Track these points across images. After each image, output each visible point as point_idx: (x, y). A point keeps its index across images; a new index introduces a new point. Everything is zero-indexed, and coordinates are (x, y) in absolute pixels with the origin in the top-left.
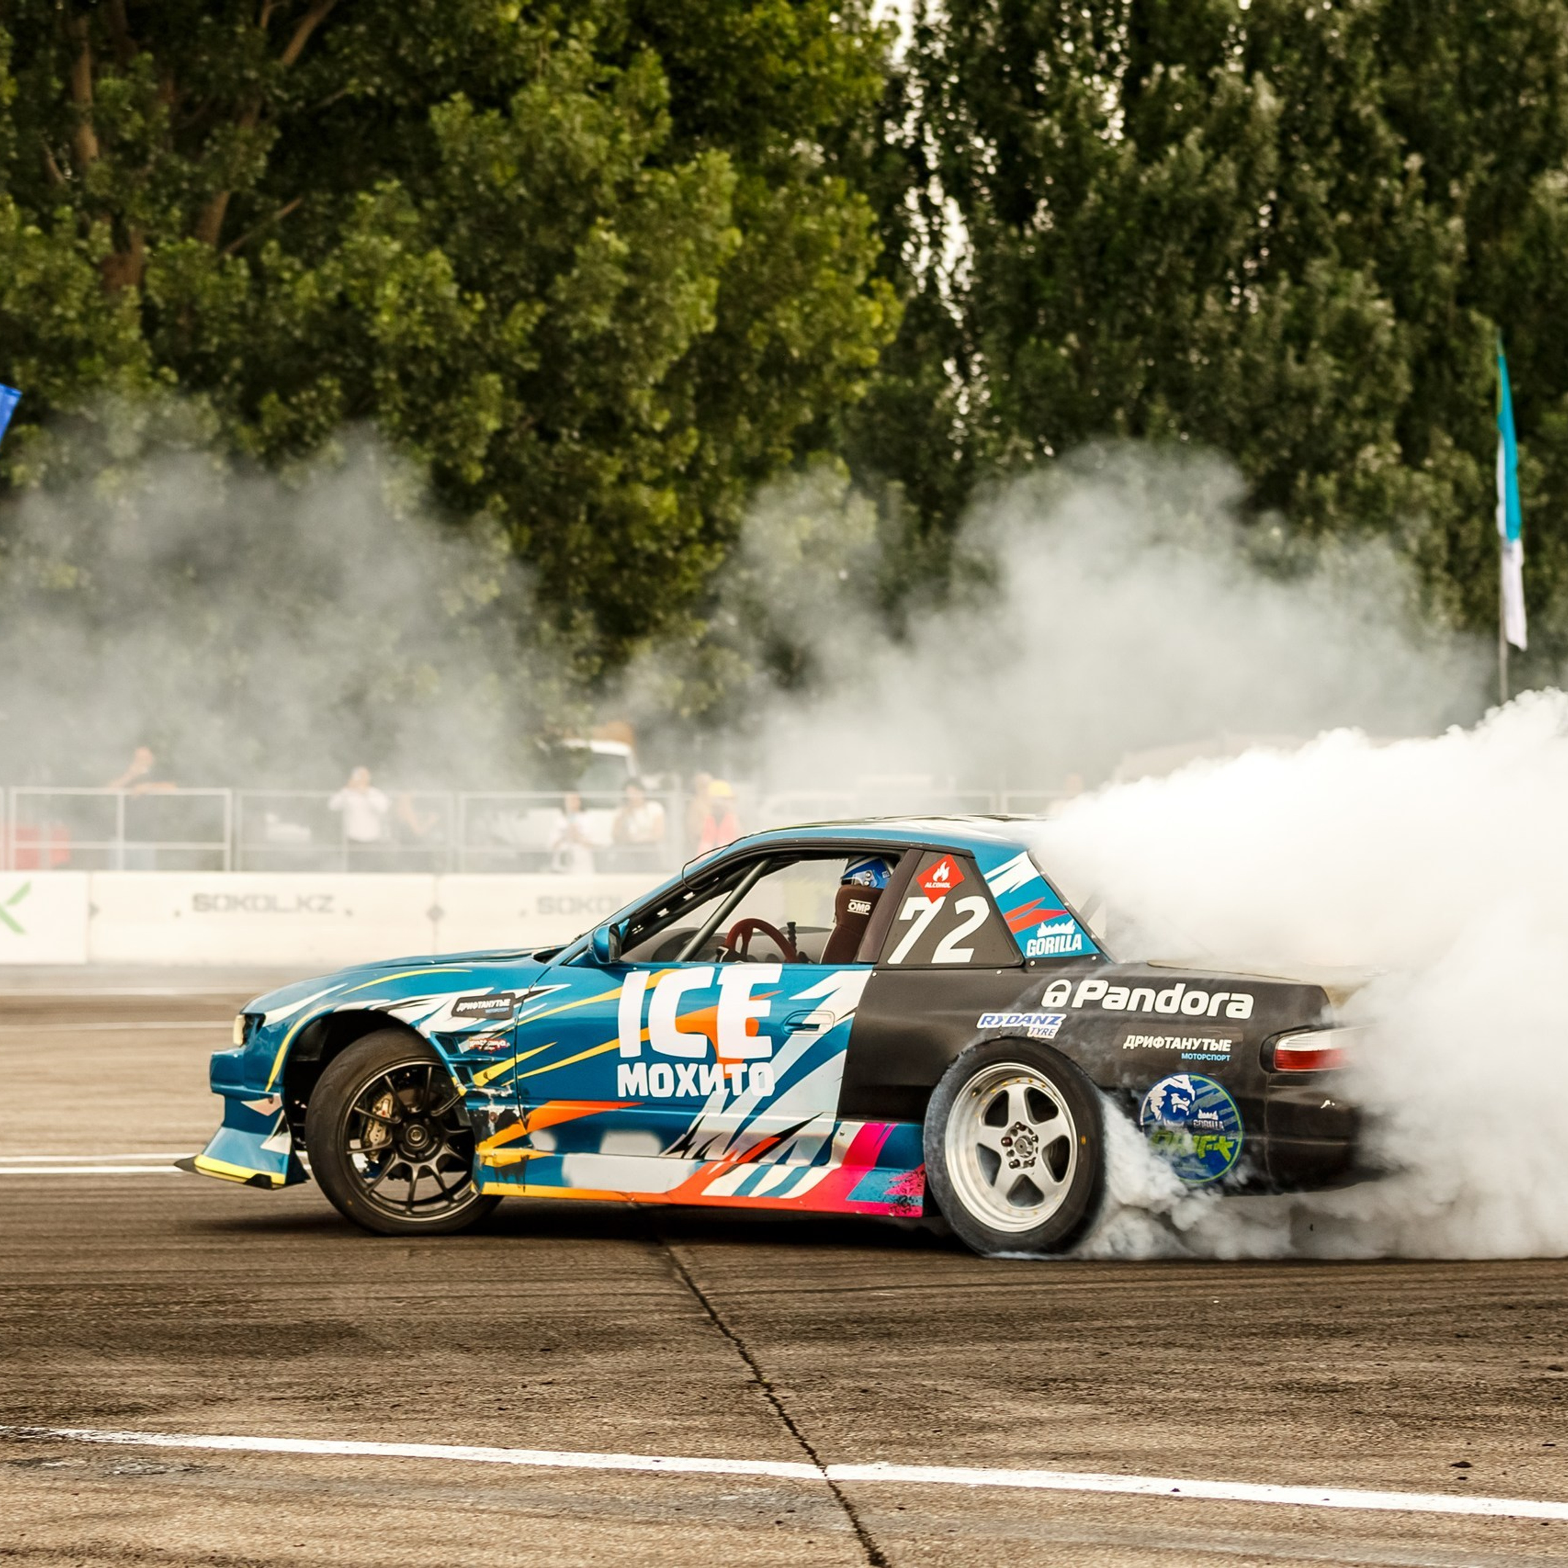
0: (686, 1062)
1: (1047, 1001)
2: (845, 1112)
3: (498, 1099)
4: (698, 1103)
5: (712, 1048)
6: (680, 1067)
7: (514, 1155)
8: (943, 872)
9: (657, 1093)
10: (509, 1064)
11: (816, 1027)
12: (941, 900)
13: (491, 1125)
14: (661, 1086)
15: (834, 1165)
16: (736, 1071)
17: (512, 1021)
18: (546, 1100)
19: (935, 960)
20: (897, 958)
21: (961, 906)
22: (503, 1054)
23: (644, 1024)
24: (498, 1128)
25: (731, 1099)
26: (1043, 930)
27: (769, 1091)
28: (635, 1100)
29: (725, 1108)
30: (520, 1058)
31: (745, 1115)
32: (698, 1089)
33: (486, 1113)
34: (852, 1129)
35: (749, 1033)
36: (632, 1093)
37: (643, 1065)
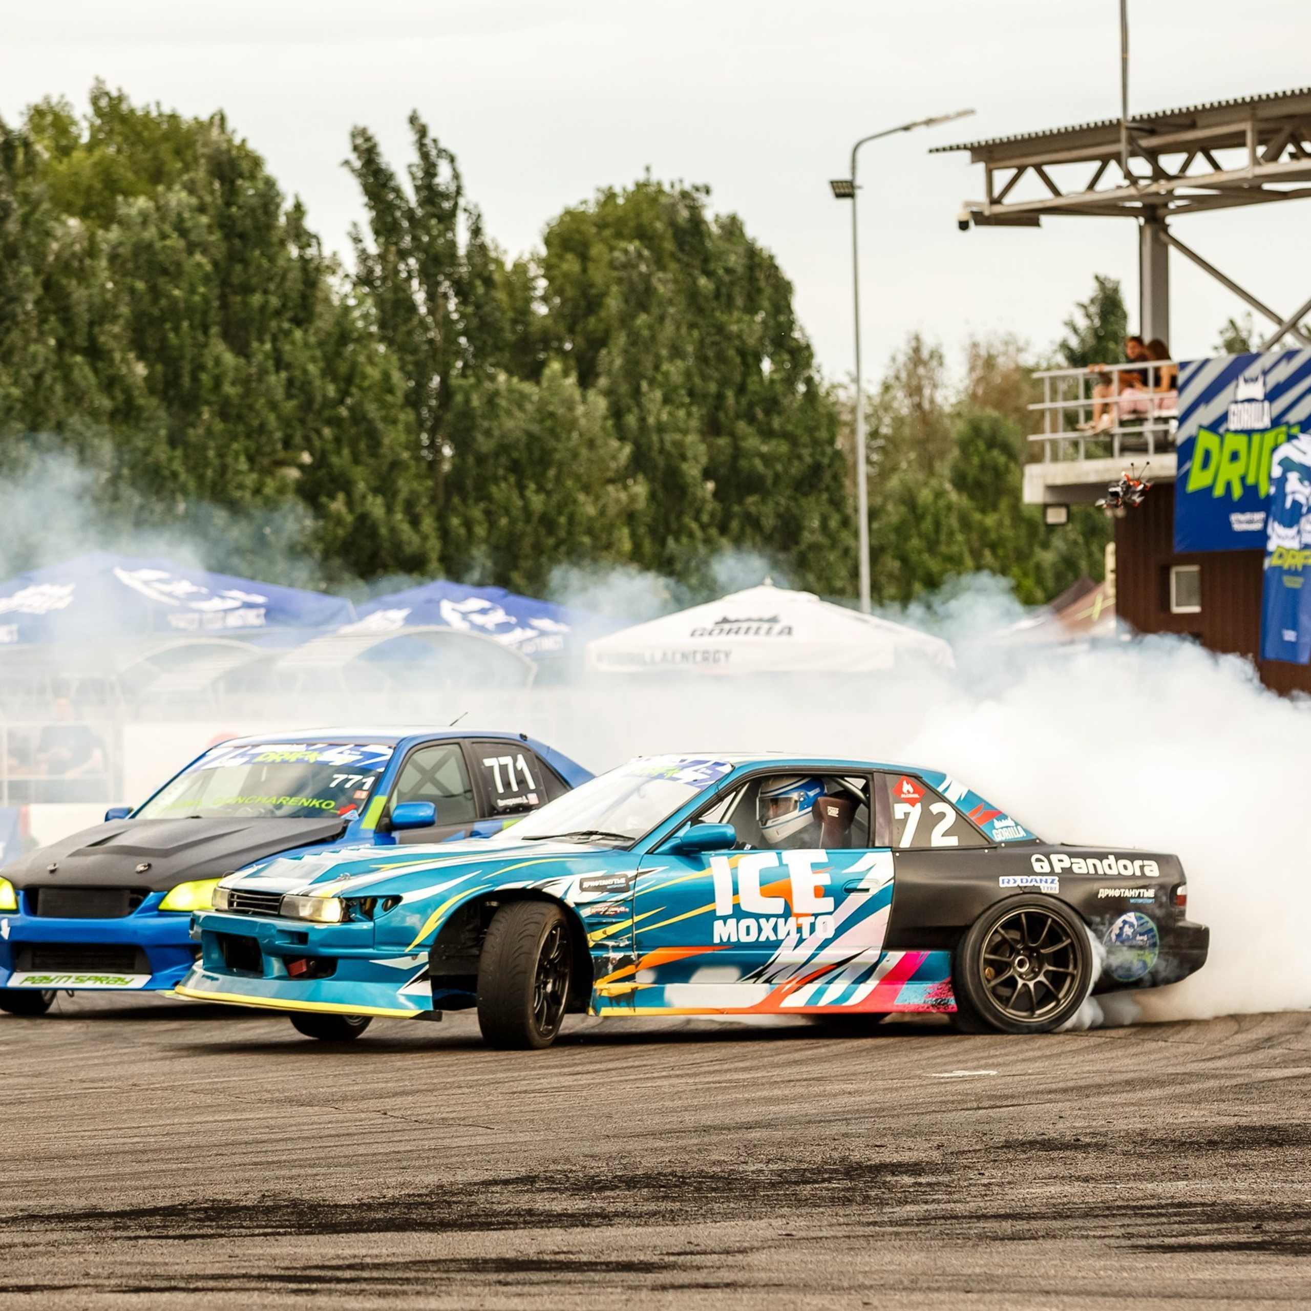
0: (768, 917)
1: (1037, 868)
2: (890, 944)
3: (616, 948)
4: (776, 945)
5: (788, 907)
6: (763, 921)
7: (624, 987)
8: (909, 787)
9: (744, 939)
10: (628, 923)
11: (867, 890)
12: (919, 805)
13: (610, 967)
14: (748, 934)
16: (806, 922)
17: (631, 893)
18: (656, 947)
19: (933, 845)
20: (904, 843)
21: (934, 809)
22: (622, 916)
23: (736, 892)
24: (615, 969)
25: (801, 941)
26: (998, 824)
27: (830, 934)
28: (727, 945)
29: (796, 947)
30: (637, 919)
31: (810, 952)
32: (776, 936)
33: (608, 959)
34: (895, 957)
35: (817, 896)
36: (725, 940)
37: (734, 920)
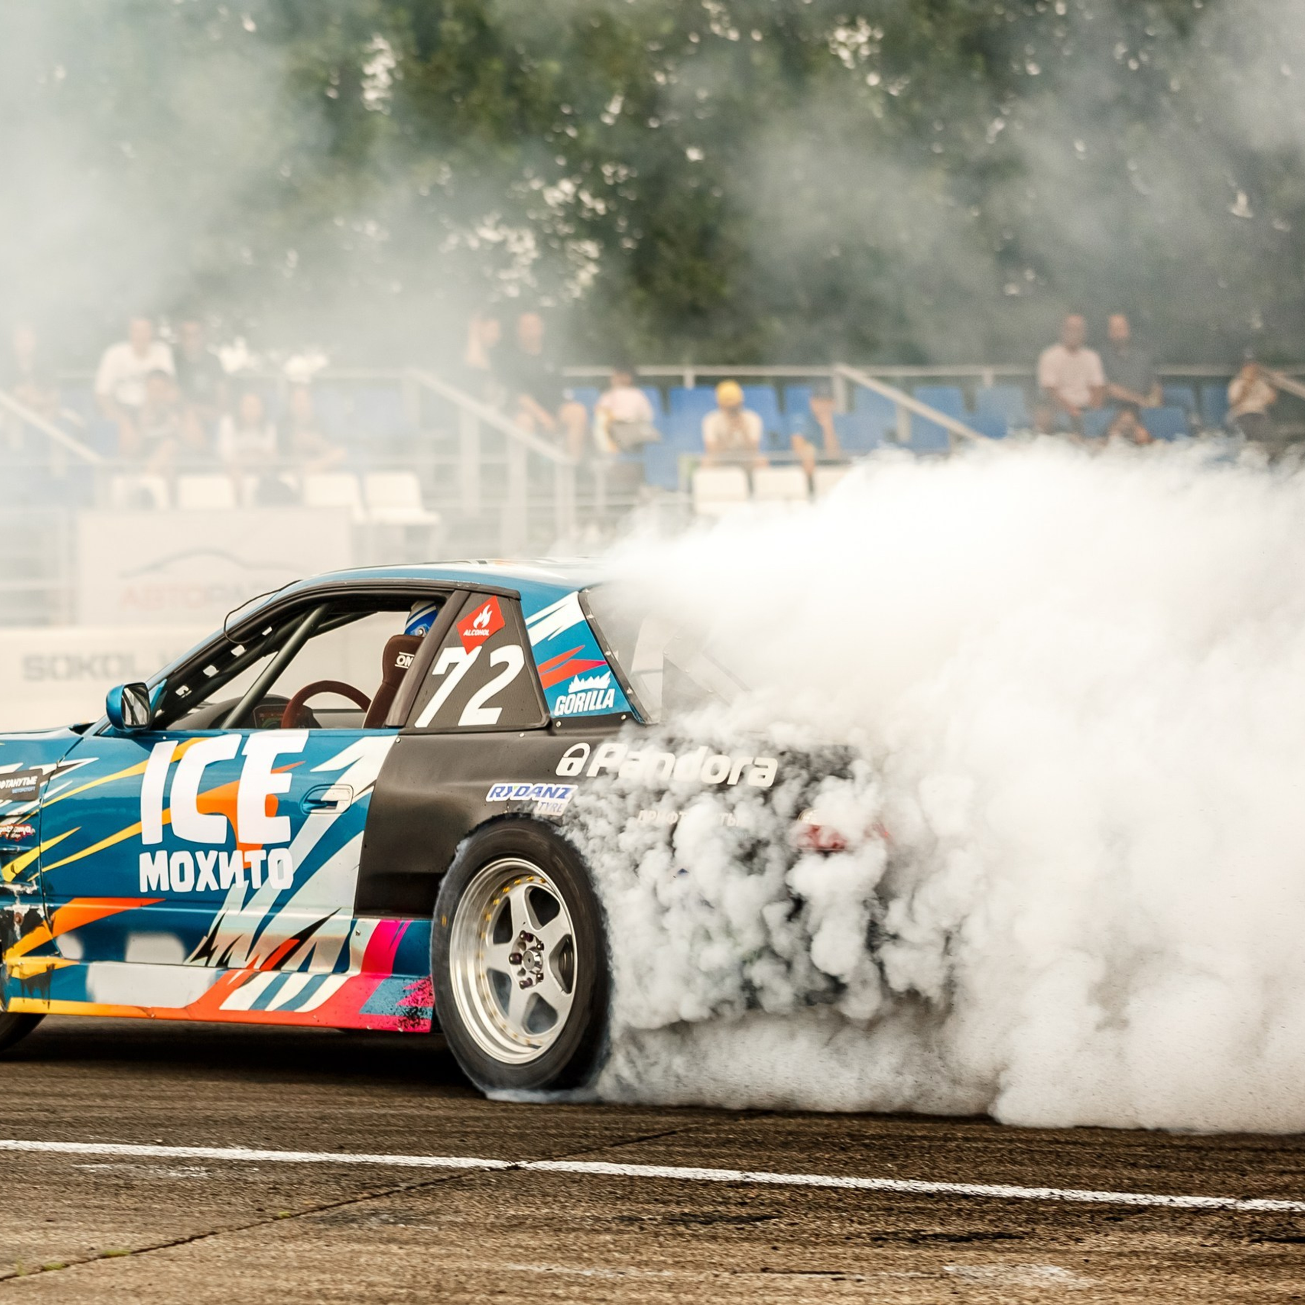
0: (206, 848)
1: (561, 770)
2: (363, 907)
3: (24, 897)
4: (217, 899)
5: (231, 831)
6: (200, 855)
7: (38, 965)
8: (485, 617)
9: (178, 887)
10: (33, 855)
11: (333, 804)
12: (478, 649)
13: (17, 928)
14: (182, 878)
15: (354, 971)
16: (255, 858)
17: (36, 803)
18: (68, 898)
19: (462, 723)
20: (423, 722)
21: (496, 657)
22: (29, 841)
23: (166, 803)
24: (24, 932)
25: (251, 892)
26: (576, 685)
27: (288, 882)
28: (157, 896)
29: (245, 903)
30: (46, 846)
31: (263, 912)
32: (219, 884)
33: (11, 913)
34: (368, 927)
35: (268, 814)
36: (154, 888)
37: (165, 853)
